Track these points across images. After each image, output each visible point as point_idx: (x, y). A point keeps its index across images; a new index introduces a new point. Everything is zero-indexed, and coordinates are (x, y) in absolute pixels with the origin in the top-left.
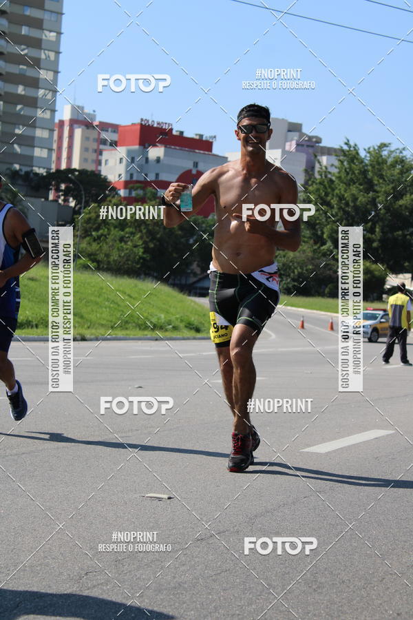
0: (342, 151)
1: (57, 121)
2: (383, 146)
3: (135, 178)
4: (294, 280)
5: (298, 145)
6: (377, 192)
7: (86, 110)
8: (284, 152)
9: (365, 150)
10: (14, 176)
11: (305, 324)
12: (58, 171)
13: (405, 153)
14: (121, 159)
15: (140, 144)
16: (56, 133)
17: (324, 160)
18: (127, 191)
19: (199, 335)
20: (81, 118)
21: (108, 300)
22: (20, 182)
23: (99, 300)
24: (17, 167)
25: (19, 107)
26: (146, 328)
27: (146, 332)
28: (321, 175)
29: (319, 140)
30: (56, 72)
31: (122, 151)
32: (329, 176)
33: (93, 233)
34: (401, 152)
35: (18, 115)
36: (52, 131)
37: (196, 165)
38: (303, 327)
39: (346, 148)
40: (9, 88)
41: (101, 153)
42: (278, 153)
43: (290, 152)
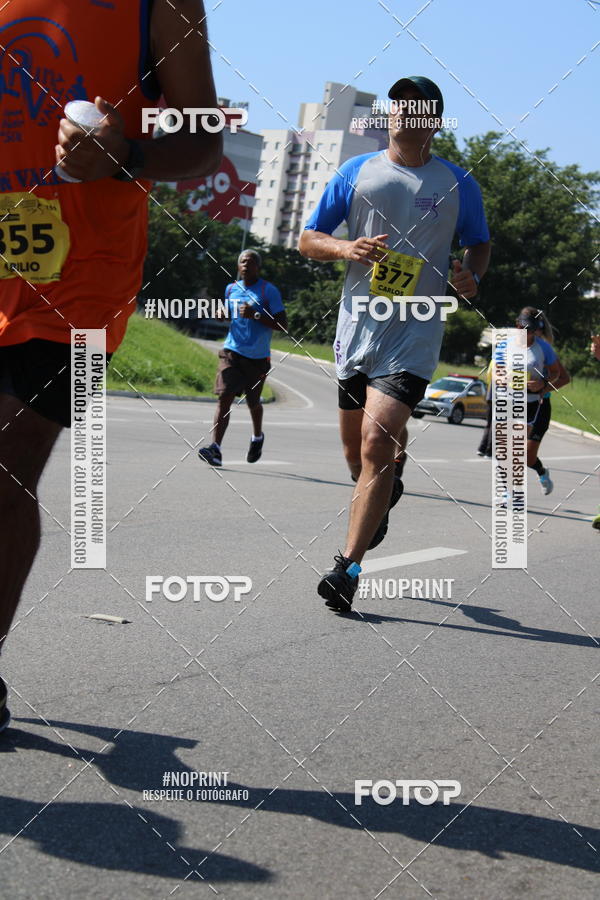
2: (492, 136)
8: (348, 137)
9: (465, 141)
13: (522, 150)
19: (201, 395)
26: (123, 380)
27: (123, 385)
34: (517, 148)
42: (338, 136)
43: (355, 136)
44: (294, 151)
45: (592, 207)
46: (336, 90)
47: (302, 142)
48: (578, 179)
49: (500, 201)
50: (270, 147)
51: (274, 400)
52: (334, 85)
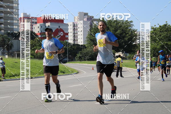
1: (19, 18)
3: (43, 32)
4: (89, 56)
5: (87, 19)
6: (110, 30)
7: (27, 14)
8: (84, 21)
10: (8, 34)
11: (94, 68)
13: (117, 19)
14: (38, 27)
15: (43, 22)
17: (95, 22)
18: (41, 36)
19: (64, 74)
20: (26, 16)
21: (38, 66)
22: (10, 36)
23: (35, 67)
24: (9, 31)
25: (8, 15)
28: (94, 27)
29: (93, 17)
30: (18, 4)
31: (38, 25)
32: (97, 27)
33: (32, 48)
35: (8, 17)
36: (18, 20)
37: (59, 27)
38: (93, 69)
40: (5, 10)
41: (33, 26)
42: (82, 22)
44: (74, 26)
45: (132, 27)
46: (80, 13)
47: (76, 24)
48: (128, 22)
49: (115, 29)
50: (70, 25)
51: (78, 73)
52: (80, 12)
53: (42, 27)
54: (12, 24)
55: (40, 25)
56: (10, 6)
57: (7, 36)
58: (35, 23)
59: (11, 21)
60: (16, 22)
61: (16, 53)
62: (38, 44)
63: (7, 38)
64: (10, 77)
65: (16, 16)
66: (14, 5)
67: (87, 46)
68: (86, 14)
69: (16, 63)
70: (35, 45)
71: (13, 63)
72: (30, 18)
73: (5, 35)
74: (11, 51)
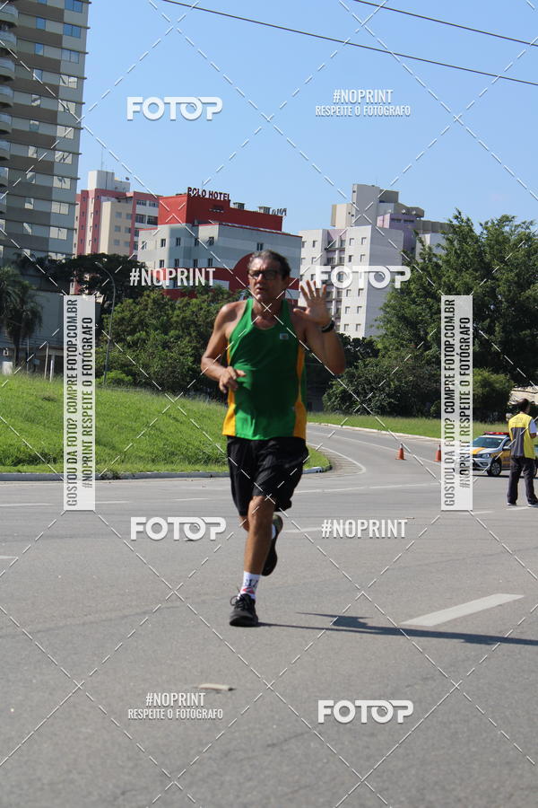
0: (451, 225)
1: (79, 192)
2: (506, 219)
4: (389, 396)
5: (392, 219)
6: (497, 280)
7: (117, 178)
8: (374, 230)
9: (481, 225)
10: (24, 263)
11: (405, 454)
12: (81, 257)
13: (533, 229)
14: (163, 241)
15: (187, 222)
16: (78, 208)
17: (427, 238)
20: (109, 188)
22: (31, 272)
24: (27, 252)
25: (29, 174)
26: (197, 461)
27: (197, 467)
28: (424, 259)
29: (420, 213)
30: (78, 129)
31: (163, 231)
33: (129, 338)
34: (528, 228)
35: (29, 185)
36: (73, 205)
37: (260, 247)
38: (402, 457)
39: (455, 222)
40: (17, 150)
41: (137, 234)
42: (366, 231)
43: (382, 228)
44: (329, 247)
46: (362, 191)
47: (336, 239)
49: (517, 275)
50: (308, 245)
51: (331, 468)
52: (360, 186)
53: (178, 241)
54: (44, 220)
55: (173, 232)
56: (41, 135)
57: (17, 272)
58: (149, 223)
59: (42, 207)
60: (64, 209)
61: (50, 356)
62: (154, 322)
63: (15, 283)
64: (18, 462)
65: (67, 184)
66: (61, 132)
67: (380, 346)
68: (389, 197)
69: (48, 399)
70: (141, 322)
71: (32, 398)
72: (129, 195)
73: (6, 269)
74: (28, 344)
